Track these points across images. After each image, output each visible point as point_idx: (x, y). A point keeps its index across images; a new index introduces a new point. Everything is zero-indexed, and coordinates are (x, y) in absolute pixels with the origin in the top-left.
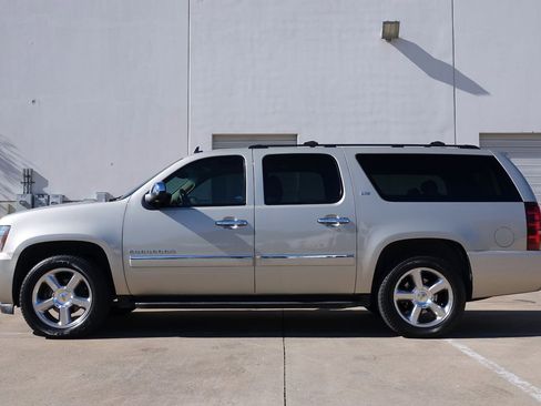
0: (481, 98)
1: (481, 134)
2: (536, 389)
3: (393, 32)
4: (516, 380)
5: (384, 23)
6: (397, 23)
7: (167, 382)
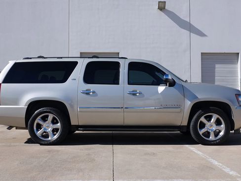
0: (204, 38)
1: (202, 53)
2: (225, 167)
3: (163, 6)
4: (216, 163)
5: (159, 2)
6: (165, 2)
7: (59, 166)
